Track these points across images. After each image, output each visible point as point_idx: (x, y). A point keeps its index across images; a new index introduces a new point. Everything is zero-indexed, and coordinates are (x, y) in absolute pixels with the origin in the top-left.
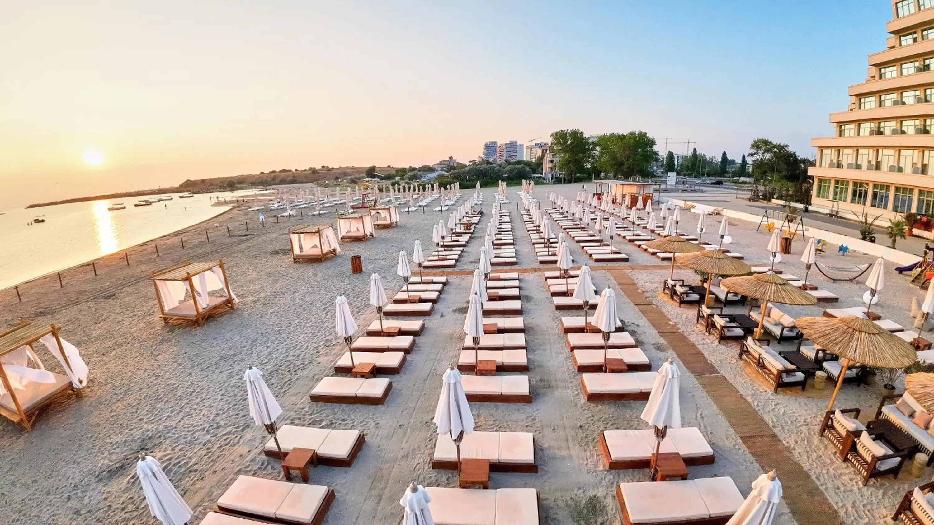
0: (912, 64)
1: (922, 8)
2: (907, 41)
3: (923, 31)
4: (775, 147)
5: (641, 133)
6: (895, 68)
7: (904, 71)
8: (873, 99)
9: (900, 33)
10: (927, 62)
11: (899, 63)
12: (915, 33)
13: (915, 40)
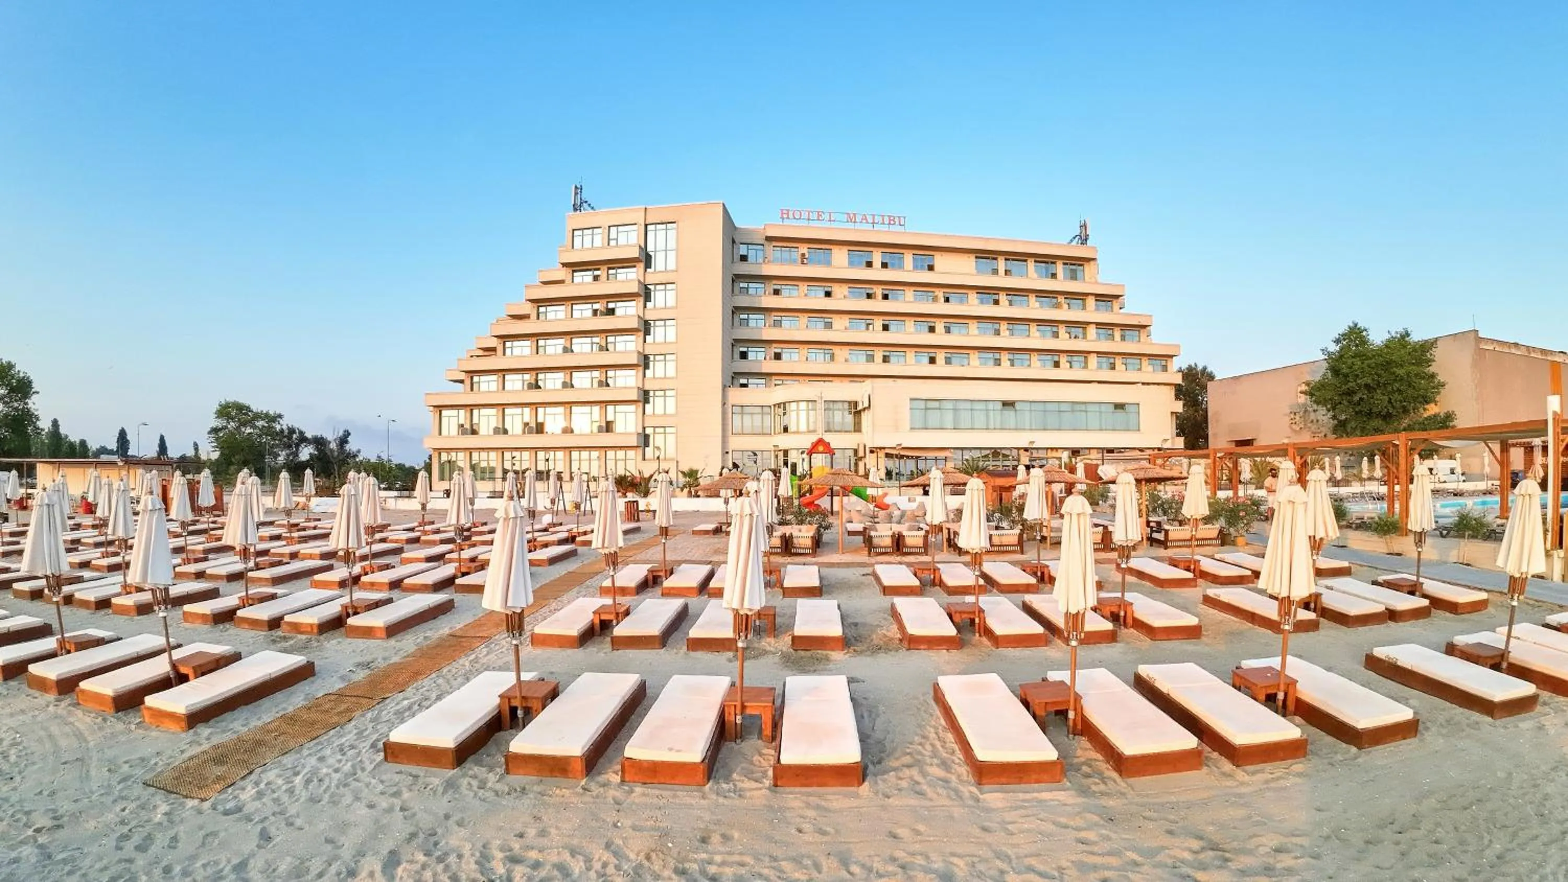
0: (590, 306)
1: (613, 243)
2: (587, 277)
3: (609, 268)
4: (258, 416)
5: (9, 363)
6: (563, 308)
7: (574, 312)
8: (528, 343)
9: (575, 267)
10: (611, 306)
11: (569, 303)
12: (598, 269)
13: (596, 278)
